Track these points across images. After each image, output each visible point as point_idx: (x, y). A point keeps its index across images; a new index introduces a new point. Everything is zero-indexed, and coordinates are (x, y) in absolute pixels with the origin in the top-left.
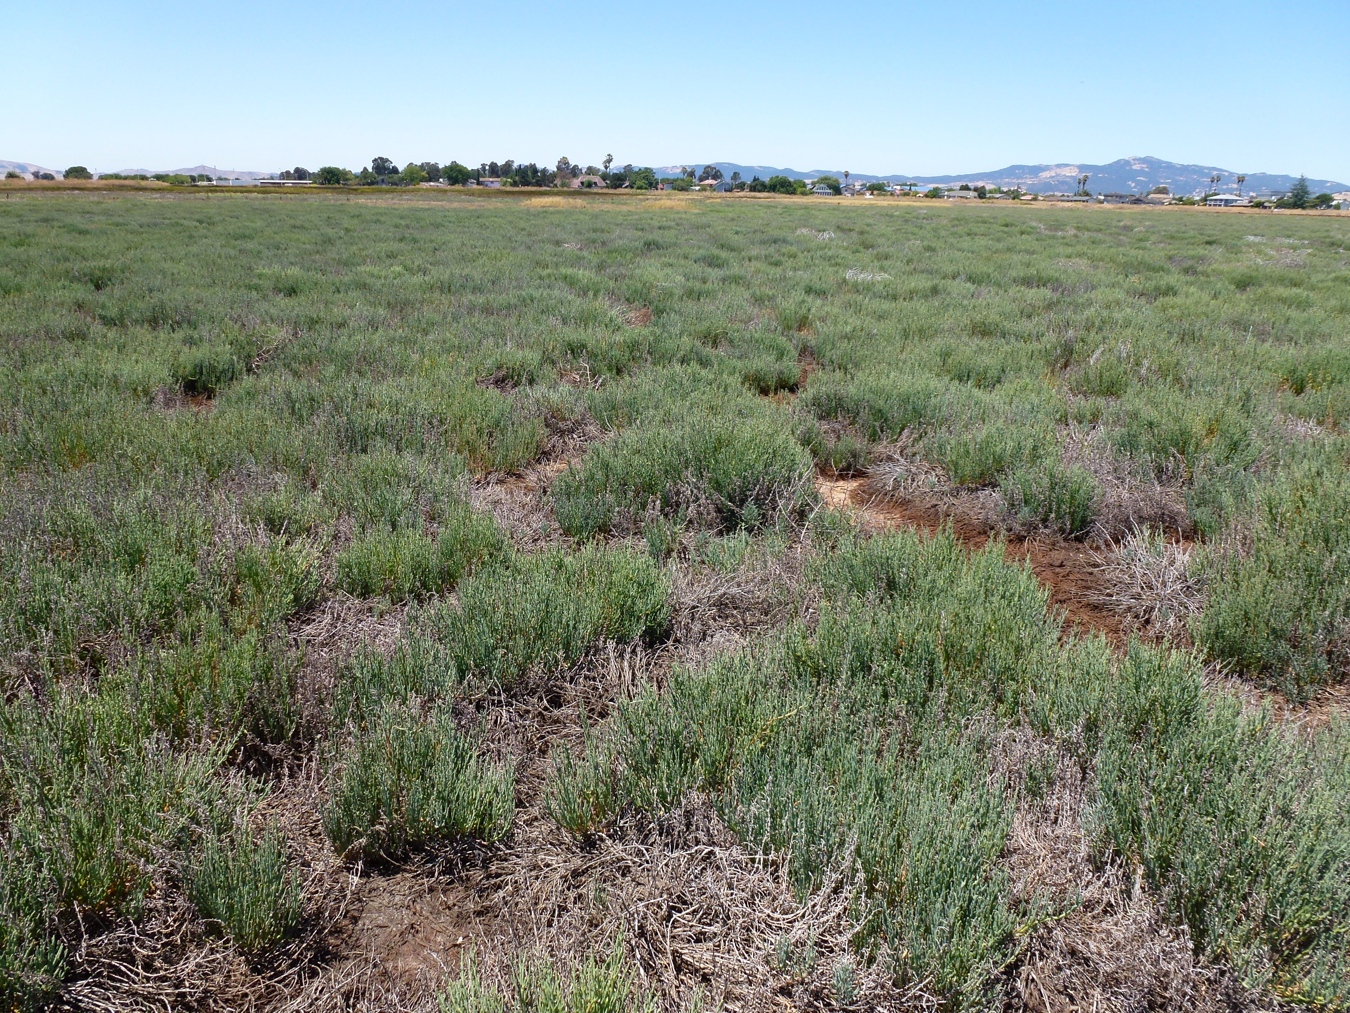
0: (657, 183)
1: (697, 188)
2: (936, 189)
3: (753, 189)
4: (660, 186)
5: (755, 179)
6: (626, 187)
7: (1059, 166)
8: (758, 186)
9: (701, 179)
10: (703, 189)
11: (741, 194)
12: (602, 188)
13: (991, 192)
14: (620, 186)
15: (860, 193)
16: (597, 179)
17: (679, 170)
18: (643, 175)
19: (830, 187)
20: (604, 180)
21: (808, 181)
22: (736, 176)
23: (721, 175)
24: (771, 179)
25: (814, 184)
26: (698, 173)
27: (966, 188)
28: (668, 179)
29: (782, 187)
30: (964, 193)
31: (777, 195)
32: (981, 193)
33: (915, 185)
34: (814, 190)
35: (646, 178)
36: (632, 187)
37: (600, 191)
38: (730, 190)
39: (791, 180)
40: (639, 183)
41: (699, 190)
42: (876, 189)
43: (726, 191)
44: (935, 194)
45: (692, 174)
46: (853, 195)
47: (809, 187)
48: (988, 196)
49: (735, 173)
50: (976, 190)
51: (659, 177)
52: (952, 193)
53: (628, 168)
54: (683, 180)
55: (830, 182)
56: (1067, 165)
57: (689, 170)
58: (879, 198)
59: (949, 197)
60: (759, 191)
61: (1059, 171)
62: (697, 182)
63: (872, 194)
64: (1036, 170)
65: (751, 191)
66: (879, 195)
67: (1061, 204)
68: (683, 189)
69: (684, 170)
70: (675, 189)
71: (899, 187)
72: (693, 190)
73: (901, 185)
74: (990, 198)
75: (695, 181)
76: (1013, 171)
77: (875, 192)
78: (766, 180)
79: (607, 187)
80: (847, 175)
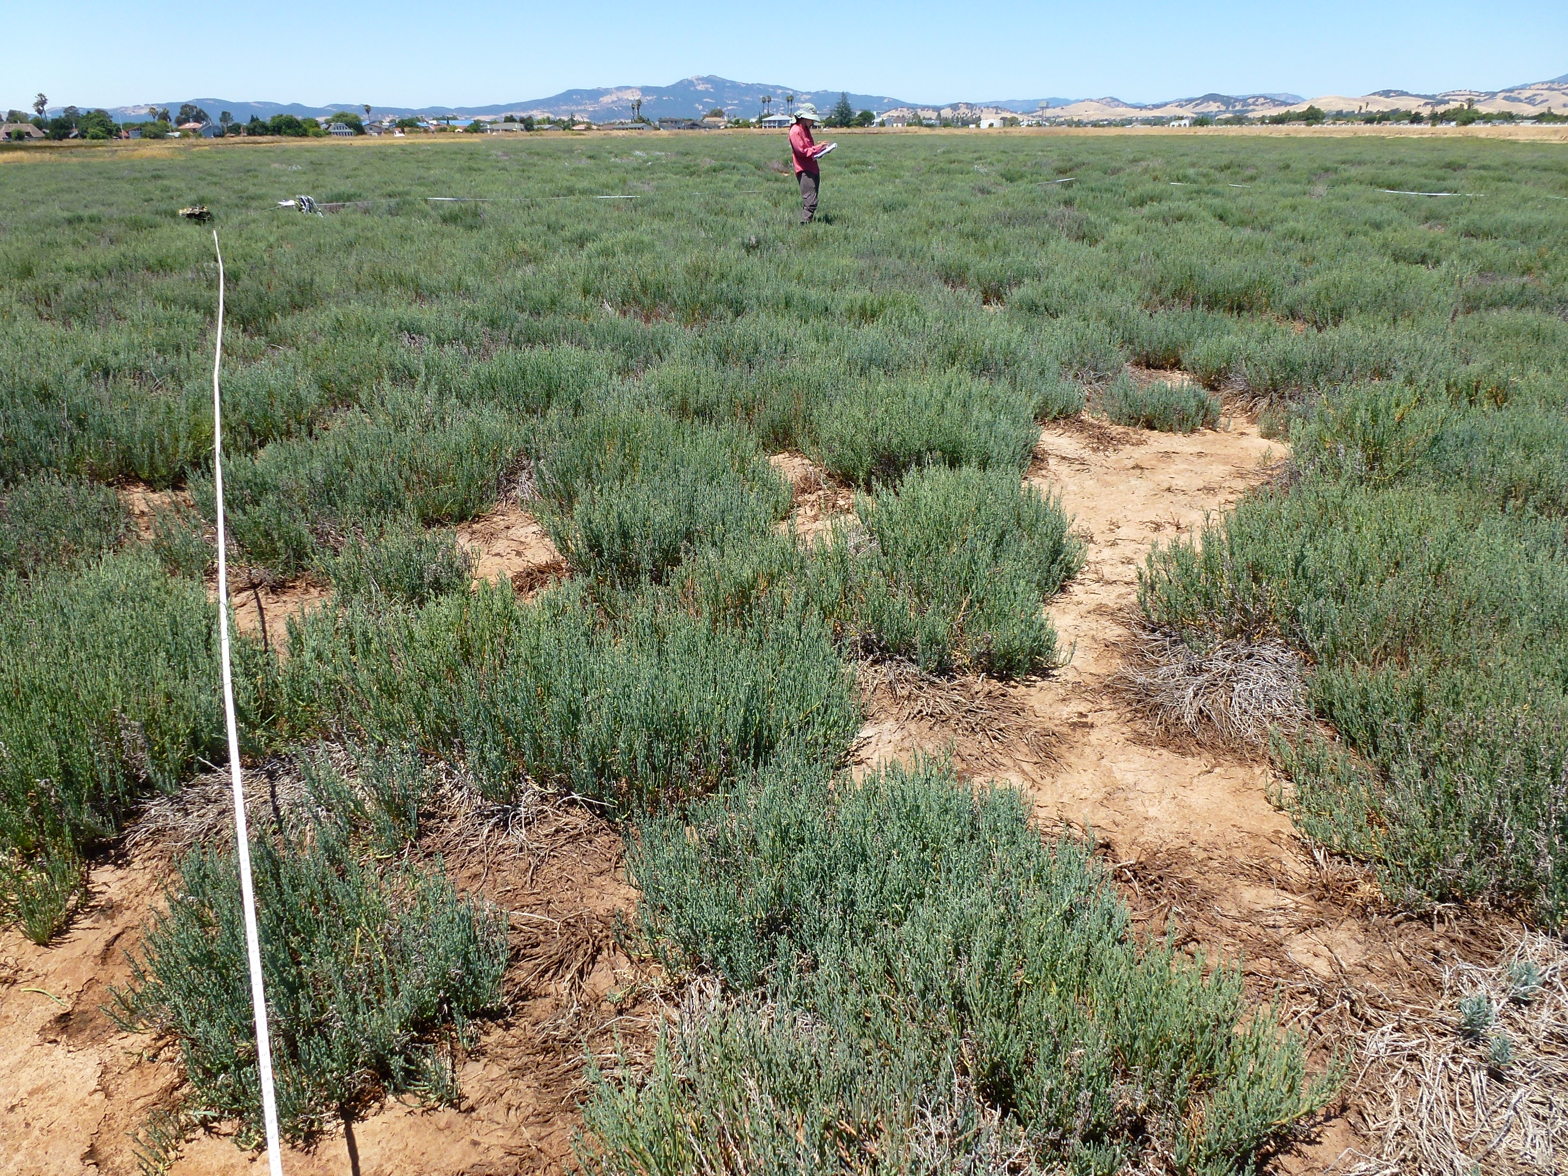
0: (118, 130)
1: (177, 134)
2: (477, 123)
3: (252, 132)
4: (123, 133)
5: (253, 120)
6: (75, 137)
7: (619, 89)
8: (257, 128)
9: (180, 122)
10: (185, 135)
11: (237, 139)
12: (40, 139)
13: (539, 123)
14: (66, 136)
15: (389, 131)
16: (29, 128)
17: (145, 111)
18: (96, 120)
19: (349, 125)
20: (40, 129)
21: (320, 119)
22: (225, 116)
23: (206, 116)
24: (273, 118)
25: (328, 122)
26: (174, 114)
27: (510, 119)
28: (132, 125)
29: (289, 127)
30: (509, 125)
31: (283, 138)
32: (528, 125)
33: (455, 118)
34: (331, 130)
35: (101, 123)
36: (84, 137)
37: (38, 144)
38: (221, 135)
39: (299, 118)
40: (91, 131)
41: (180, 137)
42: (407, 125)
43: (216, 136)
44: (476, 128)
45: (165, 116)
46: (379, 133)
47: (325, 126)
48: (536, 127)
49: (224, 113)
50: (522, 121)
51: (118, 121)
52: (495, 126)
53: (71, 112)
54: (153, 124)
55: (349, 119)
56: (629, 88)
57: (160, 110)
58: (410, 136)
59: (492, 130)
60: (261, 135)
61: (620, 95)
62: (175, 126)
63: (403, 132)
64: (595, 94)
65: (249, 134)
66: (411, 132)
67: (615, 133)
68: (156, 136)
69: (153, 112)
70: (145, 136)
71: (435, 122)
72: (171, 137)
73: (437, 119)
74: (538, 130)
75: (172, 124)
76: (569, 96)
77: (406, 129)
78: (266, 119)
79: (47, 138)
80: (368, 109)
